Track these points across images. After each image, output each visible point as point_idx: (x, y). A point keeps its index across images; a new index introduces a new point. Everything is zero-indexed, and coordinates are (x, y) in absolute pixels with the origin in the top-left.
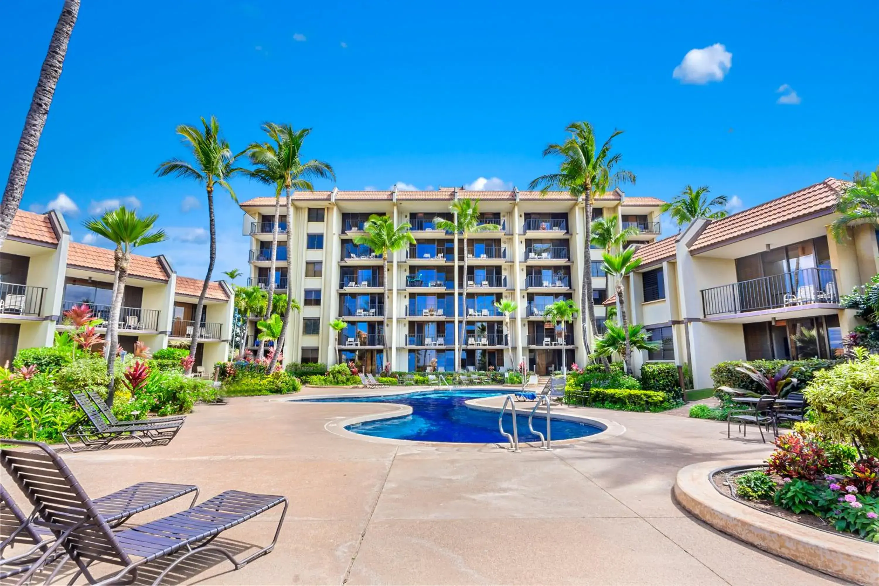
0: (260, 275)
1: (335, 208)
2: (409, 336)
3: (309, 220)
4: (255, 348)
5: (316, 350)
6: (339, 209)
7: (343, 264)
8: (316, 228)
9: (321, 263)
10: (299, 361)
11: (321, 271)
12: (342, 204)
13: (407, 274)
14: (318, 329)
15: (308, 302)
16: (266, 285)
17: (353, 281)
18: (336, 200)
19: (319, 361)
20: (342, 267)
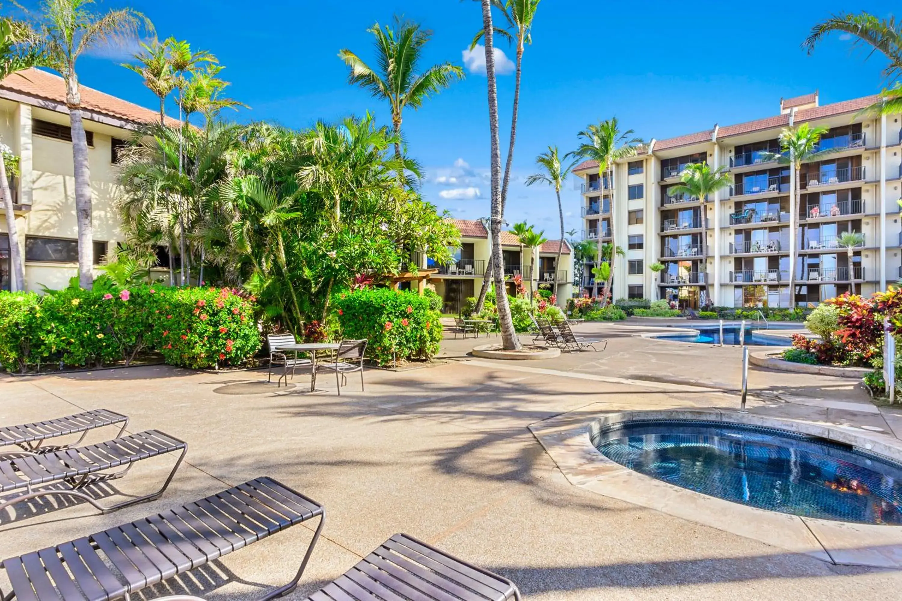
0: (590, 227)
1: (653, 158)
2: (736, 273)
3: (629, 174)
4: (591, 286)
5: (641, 287)
6: (657, 158)
7: (663, 208)
8: (636, 179)
9: (642, 210)
10: (626, 297)
11: (642, 218)
12: (660, 154)
13: (732, 211)
14: (642, 269)
15: (632, 247)
16: (595, 235)
17: (673, 224)
18: (653, 152)
19: (644, 297)
20: (662, 212)
